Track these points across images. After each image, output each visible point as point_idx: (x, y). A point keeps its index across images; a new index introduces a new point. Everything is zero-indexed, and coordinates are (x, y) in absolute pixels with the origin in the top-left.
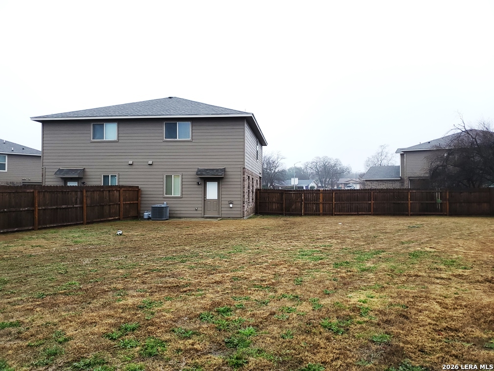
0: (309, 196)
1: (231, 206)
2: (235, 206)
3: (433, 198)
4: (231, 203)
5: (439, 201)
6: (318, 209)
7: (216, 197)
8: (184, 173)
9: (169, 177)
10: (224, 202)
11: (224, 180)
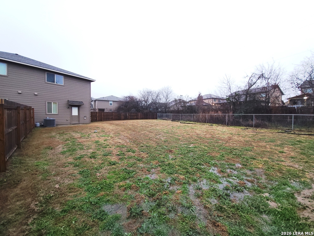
0: (94, 114)
1: (85, 118)
2: (87, 118)
3: (127, 115)
4: (85, 117)
5: (128, 116)
6: (97, 119)
7: (77, 114)
8: (59, 102)
9: (50, 103)
10: (81, 116)
11: (81, 106)
